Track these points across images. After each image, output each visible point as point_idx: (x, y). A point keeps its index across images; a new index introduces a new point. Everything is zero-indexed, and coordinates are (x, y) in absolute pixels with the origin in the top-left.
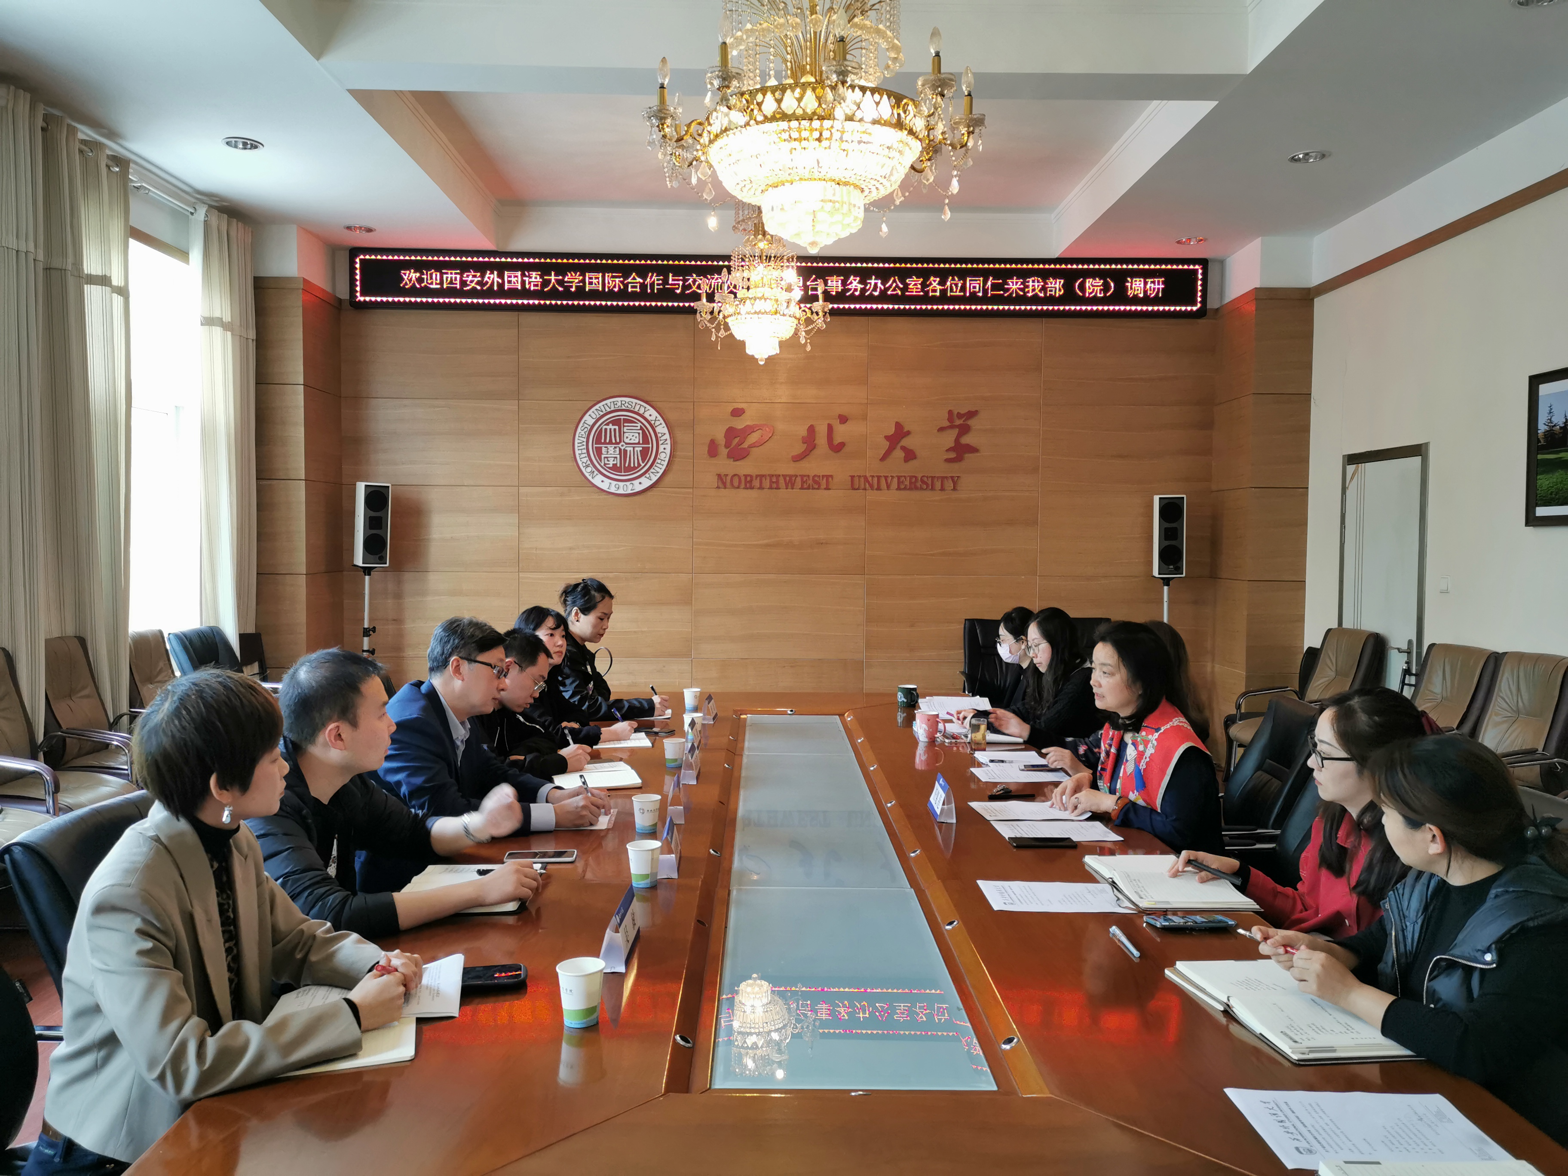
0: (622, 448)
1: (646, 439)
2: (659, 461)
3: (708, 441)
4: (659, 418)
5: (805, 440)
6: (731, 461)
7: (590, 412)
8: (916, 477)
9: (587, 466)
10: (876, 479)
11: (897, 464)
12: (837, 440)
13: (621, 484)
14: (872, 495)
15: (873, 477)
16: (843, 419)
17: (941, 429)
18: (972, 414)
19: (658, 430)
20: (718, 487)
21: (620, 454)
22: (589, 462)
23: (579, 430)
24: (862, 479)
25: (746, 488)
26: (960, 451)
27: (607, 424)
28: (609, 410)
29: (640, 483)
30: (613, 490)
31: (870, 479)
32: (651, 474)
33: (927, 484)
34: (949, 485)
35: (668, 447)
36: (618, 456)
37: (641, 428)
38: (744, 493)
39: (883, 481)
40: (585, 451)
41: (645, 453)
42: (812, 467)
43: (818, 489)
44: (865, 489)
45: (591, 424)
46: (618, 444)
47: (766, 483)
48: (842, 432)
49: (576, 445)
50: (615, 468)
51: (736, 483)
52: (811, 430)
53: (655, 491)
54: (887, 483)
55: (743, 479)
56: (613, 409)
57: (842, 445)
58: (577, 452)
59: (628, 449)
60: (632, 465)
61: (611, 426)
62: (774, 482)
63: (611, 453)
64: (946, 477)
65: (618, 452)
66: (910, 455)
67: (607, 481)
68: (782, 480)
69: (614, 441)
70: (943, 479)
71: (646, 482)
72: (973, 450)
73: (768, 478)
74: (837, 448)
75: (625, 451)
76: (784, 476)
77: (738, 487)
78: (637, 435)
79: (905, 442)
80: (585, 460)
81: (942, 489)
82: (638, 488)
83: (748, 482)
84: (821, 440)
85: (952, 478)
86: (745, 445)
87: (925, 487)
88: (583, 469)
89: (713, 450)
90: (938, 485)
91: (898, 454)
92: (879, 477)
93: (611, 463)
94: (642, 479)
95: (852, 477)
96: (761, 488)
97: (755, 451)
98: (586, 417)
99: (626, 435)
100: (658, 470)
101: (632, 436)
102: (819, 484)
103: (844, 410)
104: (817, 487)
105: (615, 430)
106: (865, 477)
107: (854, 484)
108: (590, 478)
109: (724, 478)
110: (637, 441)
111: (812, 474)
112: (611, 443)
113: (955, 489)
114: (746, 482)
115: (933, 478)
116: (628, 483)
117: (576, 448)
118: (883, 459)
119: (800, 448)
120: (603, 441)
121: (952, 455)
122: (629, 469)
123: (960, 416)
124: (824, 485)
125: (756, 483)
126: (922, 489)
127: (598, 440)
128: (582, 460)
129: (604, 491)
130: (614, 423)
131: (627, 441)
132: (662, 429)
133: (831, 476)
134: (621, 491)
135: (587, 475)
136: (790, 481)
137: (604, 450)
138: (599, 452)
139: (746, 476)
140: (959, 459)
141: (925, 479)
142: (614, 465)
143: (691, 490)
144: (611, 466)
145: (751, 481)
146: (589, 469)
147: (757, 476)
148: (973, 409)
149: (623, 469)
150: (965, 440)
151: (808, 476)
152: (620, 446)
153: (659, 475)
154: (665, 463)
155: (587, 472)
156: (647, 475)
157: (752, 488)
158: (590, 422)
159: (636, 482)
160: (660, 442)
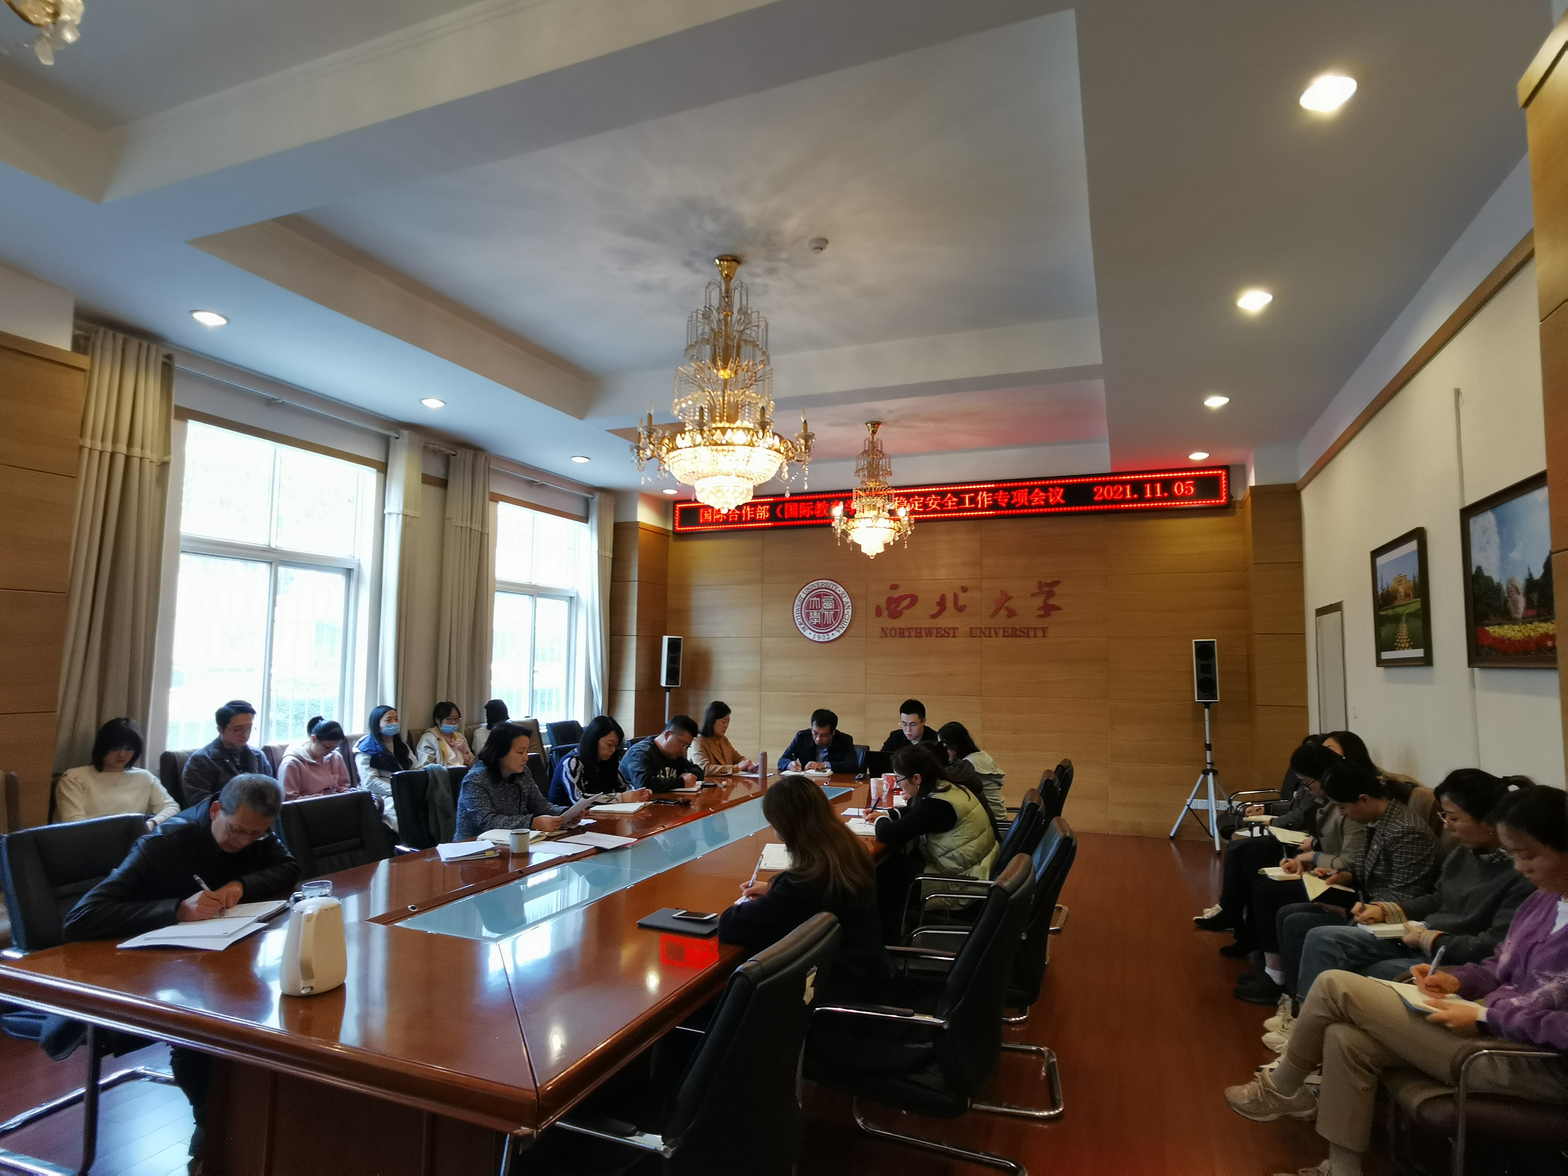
0: (822, 612)
1: (836, 607)
2: (844, 620)
3: (875, 606)
4: (845, 592)
5: (938, 604)
6: (891, 620)
7: (803, 590)
8: (1016, 628)
9: (801, 624)
10: (987, 630)
11: (1001, 620)
12: (960, 604)
13: (821, 635)
14: (986, 641)
15: (985, 628)
16: (964, 589)
17: (1033, 595)
18: (1056, 583)
19: (844, 599)
20: (882, 637)
21: (821, 616)
22: (802, 622)
23: (796, 602)
24: (978, 630)
25: (900, 637)
26: (1048, 610)
27: (813, 597)
28: (814, 588)
29: (833, 634)
30: (816, 639)
31: (983, 630)
32: (840, 629)
33: (1023, 632)
34: (1040, 633)
35: (850, 611)
36: (819, 617)
37: (834, 599)
38: (898, 640)
39: (993, 631)
40: (800, 615)
41: (836, 615)
42: (944, 622)
43: (948, 637)
44: (980, 637)
45: (804, 597)
46: (819, 609)
47: (913, 634)
48: (963, 598)
49: (795, 611)
50: (818, 625)
51: (893, 633)
52: (943, 597)
53: (841, 640)
54: (995, 632)
55: (898, 631)
56: (817, 587)
57: (964, 607)
58: (796, 615)
59: (826, 613)
60: (828, 623)
61: (815, 599)
62: (919, 633)
63: (815, 615)
64: (1037, 628)
65: (819, 615)
66: (1011, 613)
67: (813, 633)
68: (923, 631)
69: (817, 608)
70: (1035, 629)
71: (837, 634)
72: (1057, 608)
73: (914, 630)
74: (960, 609)
75: (824, 614)
76: (925, 628)
77: (895, 636)
78: (831, 603)
79: (1009, 604)
80: (799, 620)
81: (1035, 636)
82: (832, 638)
83: (901, 633)
84: (950, 604)
85: (1042, 628)
86: (899, 609)
87: (1022, 635)
88: (799, 626)
89: (878, 612)
90: (1032, 633)
91: (1003, 612)
92: (989, 628)
93: (816, 622)
94: (834, 632)
95: (971, 629)
96: (910, 637)
97: (905, 612)
98: (801, 593)
99: (824, 604)
100: (844, 626)
101: (828, 605)
102: (948, 634)
103: (966, 583)
104: (946, 635)
105: (818, 601)
106: (980, 628)
107: (972, 633)
108: (802, 631)
109: (885, 630)
110: (831, 608)
111: (943, 626)
112: (815, 609)
113: (1044, 636)
114: (900, 633)
115: (1028, 629)
116: (825, 635)
117: (795, 613)
118: (993, 615)
119: (937, 609)
120: (810, 608)
121: (1042, 612)
122: (826, 626)
123: (1047, 585)
124: (952, 634)
125: (906, 634)
126: (1020, 636)
127: (807, 609)
128: (798, 621)
129: (811, 640)
130: (818, 596)
131: (825, 607)
132: (846, 599)
133: (957, 628)
134: (821, 640)
135: (801, 629)
136: (929, 632)
137: (811, 614)
138: (808, 615)
139: (900, 629)
140: (1047, 615)
141: (1023, 630)
142: (817, 623)
143: (864, 639)
144: (815, 624)
145: (903, 632)
146: (802, 626)
147: (907, 628)
148: (1056, 579)
149: (823, 626)
150: (1051, 602)
151: (941, 628)
152: (820, 610)
153: (844, 629)
154: (848, 621)
155: (800, 627)
156: (837, 629)
157: (904, 637)
158: (804, 596)
159: (830, 634)
160: (846, 608)
